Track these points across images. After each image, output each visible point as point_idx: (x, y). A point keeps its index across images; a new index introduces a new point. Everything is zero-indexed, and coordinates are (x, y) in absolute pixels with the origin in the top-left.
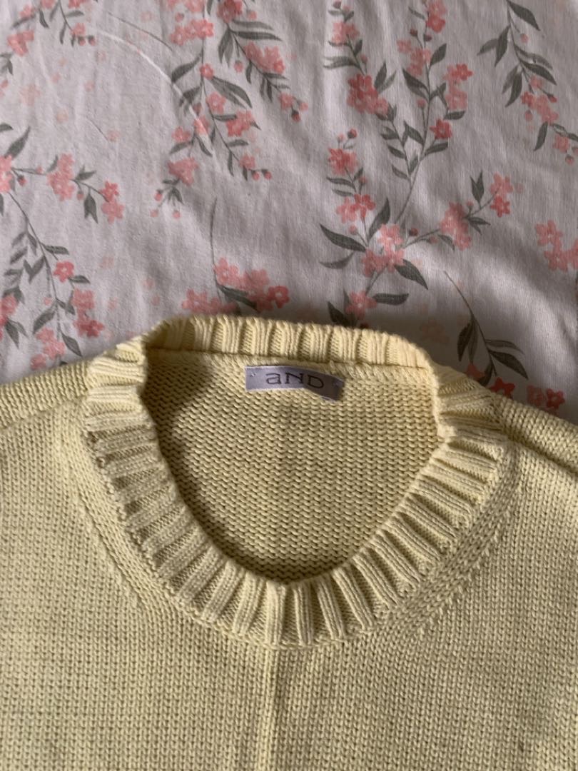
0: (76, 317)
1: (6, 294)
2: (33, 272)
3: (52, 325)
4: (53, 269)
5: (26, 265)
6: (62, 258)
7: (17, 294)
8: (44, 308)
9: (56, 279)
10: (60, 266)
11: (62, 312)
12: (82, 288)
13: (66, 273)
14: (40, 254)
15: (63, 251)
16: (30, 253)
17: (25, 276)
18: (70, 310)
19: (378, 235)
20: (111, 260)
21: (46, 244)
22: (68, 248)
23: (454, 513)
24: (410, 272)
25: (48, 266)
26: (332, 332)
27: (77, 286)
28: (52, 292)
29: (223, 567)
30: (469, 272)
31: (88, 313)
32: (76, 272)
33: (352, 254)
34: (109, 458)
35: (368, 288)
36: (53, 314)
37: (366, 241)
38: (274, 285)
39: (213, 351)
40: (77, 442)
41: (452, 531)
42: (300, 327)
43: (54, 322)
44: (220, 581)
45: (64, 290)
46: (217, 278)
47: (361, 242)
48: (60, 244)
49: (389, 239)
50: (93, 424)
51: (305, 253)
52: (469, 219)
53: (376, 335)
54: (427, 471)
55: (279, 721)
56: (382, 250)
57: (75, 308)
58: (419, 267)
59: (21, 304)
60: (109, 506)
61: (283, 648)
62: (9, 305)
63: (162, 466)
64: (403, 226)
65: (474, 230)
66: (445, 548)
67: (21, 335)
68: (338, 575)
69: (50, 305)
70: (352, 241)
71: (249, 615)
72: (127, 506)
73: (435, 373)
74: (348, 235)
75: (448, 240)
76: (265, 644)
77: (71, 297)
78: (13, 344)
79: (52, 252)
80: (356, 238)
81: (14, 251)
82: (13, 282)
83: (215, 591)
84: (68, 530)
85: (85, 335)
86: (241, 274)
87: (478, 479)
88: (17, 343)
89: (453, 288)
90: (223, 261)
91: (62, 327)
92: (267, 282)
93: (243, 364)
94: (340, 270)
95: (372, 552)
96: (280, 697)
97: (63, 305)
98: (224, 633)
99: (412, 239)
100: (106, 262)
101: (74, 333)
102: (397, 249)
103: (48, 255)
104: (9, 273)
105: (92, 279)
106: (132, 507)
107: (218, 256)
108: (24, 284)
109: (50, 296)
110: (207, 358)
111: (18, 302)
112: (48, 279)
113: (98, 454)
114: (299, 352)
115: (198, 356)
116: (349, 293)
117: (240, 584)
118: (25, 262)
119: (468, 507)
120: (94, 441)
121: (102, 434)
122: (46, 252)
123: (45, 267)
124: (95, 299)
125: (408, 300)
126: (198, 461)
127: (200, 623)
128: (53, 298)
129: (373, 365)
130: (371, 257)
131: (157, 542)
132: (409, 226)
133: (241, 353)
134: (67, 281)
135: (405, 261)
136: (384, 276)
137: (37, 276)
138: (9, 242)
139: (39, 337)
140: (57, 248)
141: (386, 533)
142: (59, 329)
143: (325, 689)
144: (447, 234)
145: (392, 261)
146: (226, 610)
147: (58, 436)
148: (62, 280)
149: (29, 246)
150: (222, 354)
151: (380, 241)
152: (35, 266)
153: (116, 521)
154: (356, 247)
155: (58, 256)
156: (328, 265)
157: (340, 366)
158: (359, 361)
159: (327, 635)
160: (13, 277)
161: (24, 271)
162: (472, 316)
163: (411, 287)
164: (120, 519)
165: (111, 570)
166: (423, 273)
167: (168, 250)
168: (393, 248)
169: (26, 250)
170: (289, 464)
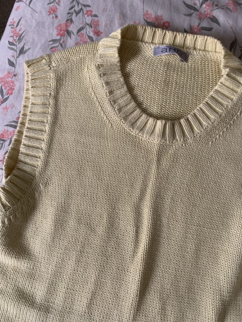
0: (93, 29)
1: (67, 20)
2: (77, 13)
3: (84, 31)
4: (85, 12)
5: (75, 11)
6: (88, 9)
7: (71, 21)
8: (81, 26)
9: (86, 16)
10: (87, 11)
11: (88, 27)
12: (96, 19)
13: (90, 13)
14: (80, 7)
15: (89, 6)
16: (76, 6)
17: (74, 15)
18: (91, 27)
19: (204, 6)
20: (107, 9)
21: (83, 4)
22: (91, 5)
23: (225, 103)
24: (215, 20)
25: (83, 11)
26: (186, 36)
27: (94, 18)
28: (84, 20)
29: (141, 116)
30: (236, 21)
31: (97, 27)
32: (93, 13)
33: (194, 12)
34: (104, 75)
35: (199, 24)
36: (84, 28)
37: (199, 8)
38: (165, 21)
39: (142, 41)
40: (93, 68)
41: (224, 109)
42: (175, 33)
43: (85, 30)
44: (140, 120)
45: (88, 20)
46: (145, 17)
47: (197, 8)
48: (88, 4)
49: (208, 7)
50: (99, 61)
51: (177, 10)
52: (237, 3)
53: (203, 37)
54: (216, 88)
55: (158, 168)
56: (205, 11)
57: (93, 26)
58: (218, 19)
59: (72, 24)
60: (102, 92)
61: (161, 143)
62: (68, 24)
63: (122, 80)
64: (213, 3)
65: (239, 7)
66: (221, 115)
67: (72, 35)
68: (182, 121)
69: (83, 25)
70: (194, 8)
71: (150, 131)
72: (109, 92)
73: (224, 49)
74: (193, 5)
75: (229, 9)
76: (155, 141)
77: (91, 22)
78: (69, 38)
79: (84, 6)
80: (196, 7)
81: (71, 6)
82: (70, 17)
83: (138, 123)
84: (87, 100)
85: (96, 35)
86: (153, 16)
87: (235, 91)
88: (71, 38)
89: (230, 27)
90: (147, 11)
91: (88, 32)
92: (163, 19)
93: (153, 47)
94: (189, 17)
95: (195, 114)
96: (159, 160)
97: (88, 24)
98: (141, 138)
99: (216, 7)
100: (104, 10)
101: (92, 34)
102: (211, 11)
103: (83, 8)
104: (68, 13)
105: (99, 16)
106: (111, 92)
107: (145, 10)
108: (74, 17)
109: (83, 21)
110: (140, 43)
111: (71, 23)
112: (83, 16)
113: (100, 73)
114: (173, 43)
115: (137, 42)
116: (192, 25)
117: (147, 121)
118: (75, 9)
119: (230, 101)
120: (99, 68)
121: (102, 65)
122: (82, 6)
123: (82, 11)
124: (100, 23)
125: (213, 30)
126: (134, 80)
127: (132, 134)
128: (85, 22)
129: (199, 50)
130: (201, 14)
131: (119, 105)
132: (215, 3)
133: (152, 43)
134: (90, 16)
135: (213, 16)
136: (205, 20)
137: (79, 15)
138: (69, 3)
139: (79, 36)
140: (87, 5)
141: (200, 108)
142: (86, 33)
143: (175, 159)
144: (229, 7)
145: (208, 16)
146: (142, 130)
147: (86, 66)
148: (88, 16)
149: (76, 4)
150: (146, 43)
151: (204, 8)
152: (78, 11)
153: (105, 97)
154: (195, 10)
155: (87, 8)
156: (185, 15)
157: (188, 50)
158: (195, 49)
159: (177, 140)
160: (70, 15)
161: (74, 13)
162: (236, 38)
163: (214, 25)
164: (107, 96)
165: (102, 114)
166: (219, 21)
167: (128, 6)
168: (209, 11)
169: (75, 5)
170: (167, 83)
